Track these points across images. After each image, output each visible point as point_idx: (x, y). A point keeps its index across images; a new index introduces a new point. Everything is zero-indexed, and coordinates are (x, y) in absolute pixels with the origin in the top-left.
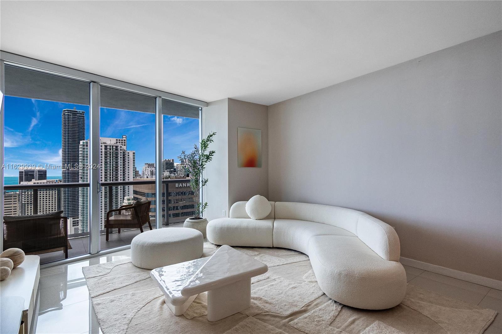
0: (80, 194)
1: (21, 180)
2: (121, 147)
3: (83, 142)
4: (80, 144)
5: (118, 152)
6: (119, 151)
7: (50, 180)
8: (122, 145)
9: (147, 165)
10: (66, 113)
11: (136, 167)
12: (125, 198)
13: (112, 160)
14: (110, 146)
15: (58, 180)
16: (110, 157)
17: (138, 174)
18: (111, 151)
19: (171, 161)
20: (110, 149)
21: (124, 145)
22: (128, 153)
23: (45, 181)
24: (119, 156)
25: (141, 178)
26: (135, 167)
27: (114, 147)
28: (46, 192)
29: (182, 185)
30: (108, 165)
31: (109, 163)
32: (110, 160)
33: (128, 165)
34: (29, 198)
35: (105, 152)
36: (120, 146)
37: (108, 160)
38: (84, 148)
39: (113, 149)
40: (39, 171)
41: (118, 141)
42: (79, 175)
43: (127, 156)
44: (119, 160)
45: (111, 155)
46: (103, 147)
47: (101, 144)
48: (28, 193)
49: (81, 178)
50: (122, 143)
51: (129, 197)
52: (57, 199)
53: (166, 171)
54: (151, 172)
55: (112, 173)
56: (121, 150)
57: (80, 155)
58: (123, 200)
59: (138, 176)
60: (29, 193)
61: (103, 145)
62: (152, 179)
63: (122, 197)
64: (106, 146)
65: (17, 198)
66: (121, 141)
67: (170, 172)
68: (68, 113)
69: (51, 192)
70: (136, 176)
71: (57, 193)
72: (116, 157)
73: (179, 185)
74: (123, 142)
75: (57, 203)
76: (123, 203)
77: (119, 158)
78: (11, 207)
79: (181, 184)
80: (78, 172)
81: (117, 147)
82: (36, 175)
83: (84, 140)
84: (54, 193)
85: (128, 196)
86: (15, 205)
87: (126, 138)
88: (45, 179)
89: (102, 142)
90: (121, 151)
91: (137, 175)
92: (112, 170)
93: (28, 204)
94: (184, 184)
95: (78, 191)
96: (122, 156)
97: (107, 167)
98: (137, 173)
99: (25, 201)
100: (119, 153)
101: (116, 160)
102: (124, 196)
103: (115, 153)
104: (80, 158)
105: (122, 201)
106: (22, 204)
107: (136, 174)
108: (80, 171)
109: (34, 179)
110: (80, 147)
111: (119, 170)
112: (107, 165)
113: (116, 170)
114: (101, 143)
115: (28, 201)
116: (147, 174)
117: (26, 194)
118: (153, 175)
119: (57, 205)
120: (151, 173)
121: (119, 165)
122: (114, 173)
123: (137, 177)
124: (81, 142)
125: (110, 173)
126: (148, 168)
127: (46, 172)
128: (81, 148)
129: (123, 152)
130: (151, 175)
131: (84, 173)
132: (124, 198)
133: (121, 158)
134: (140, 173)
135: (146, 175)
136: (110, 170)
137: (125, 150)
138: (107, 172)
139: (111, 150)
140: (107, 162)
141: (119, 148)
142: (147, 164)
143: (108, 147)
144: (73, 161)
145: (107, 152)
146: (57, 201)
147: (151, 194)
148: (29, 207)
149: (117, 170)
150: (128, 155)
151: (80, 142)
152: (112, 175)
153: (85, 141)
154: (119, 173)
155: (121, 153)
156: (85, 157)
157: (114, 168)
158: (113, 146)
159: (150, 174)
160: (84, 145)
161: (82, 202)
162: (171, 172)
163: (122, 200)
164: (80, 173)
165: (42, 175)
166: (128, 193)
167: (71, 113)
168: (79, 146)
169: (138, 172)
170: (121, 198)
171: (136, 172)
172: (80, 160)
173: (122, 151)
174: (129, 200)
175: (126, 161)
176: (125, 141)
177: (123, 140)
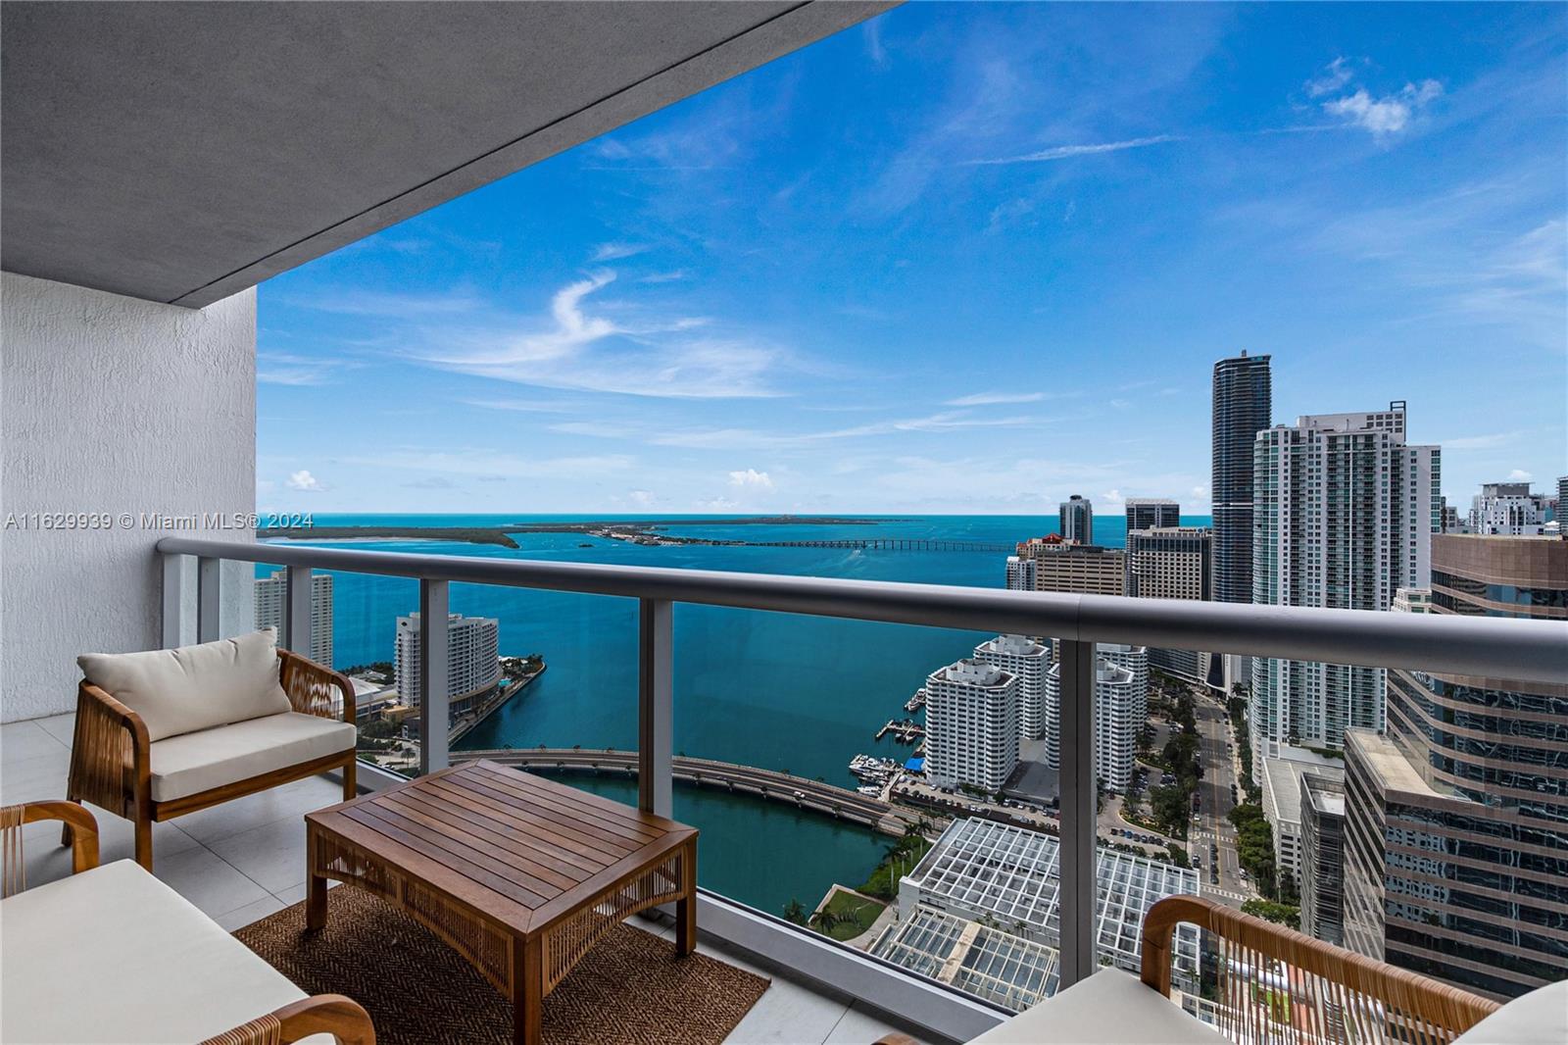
0: (1255, 567)
1: (1131, 526)
2: (1385, 437)
3: (1265, 434)
4: (1258, 439)
5: (1372, 453)
6: (1379, 449)
7: (1186, 528)
8: (1391, 430)
9: (1494, 491)
10: (1223, 368)
11: (1444, 498)
12: (1398, 590)
13: (1354, 476)
14: (1347, 437)
15: (1203, 528)
16: (1347, 470)
17: (1452, 518)
18: (1351, 451)
20: (1347, 446)
21: (1398, 430)
22: (1414, 453)
23: (1175, 530)
24: (1379, 463)
25: (1466, 532)
26: (1442, 495)
27: (1361, 440)
28: (1178, 555)
30: (1341, 492)
31: (1342, 485)
32: (1347, 477)
33: (1413, 491)
34: (1145, 564)
35: (1329, 455)
36: (1380, 434)
37: (1341, 478)
38: (1268, 450)
39: (1355, 444)
40: (1165, 508)
41: (1375, 421)
42: (1253, 518)
43: (1406, 463)
44: (1378, 478)
45: (1349, 462)
46: (1324, 444)
47: (1318, 435)
48: (1142, 554)
49: (1259, 526)
50: (1389, 424)
51: (1411, 588)
52: (1200, 572)
54: (1512, 513)
55: (1354, 513)
56: (1385, 446)
57: (1256, 468)
58: (1392, 598)
59: (1452, 525)
60: (1145, 555)
61: (1324, 437)
62: (1517, 537)
63: (1388, 587)
64: (1332, 440)
65: (1122, 561)
66: (1384, 420)
68: (1227, 367)
69: (1188, 554)
70: (1444, 525)
71: (1200, 558)
72: (1366, 469)
74: (1394, 420)
75: (1200, 582)
76: (1392, 604)
77: (1378, 470)
78: (1112, 579)
80: (1252, 510)
81: (1369, 438)
82: (1159, 516)
83: (1268, 428)
84: (1194, 558)
85: (1412, 585)
86: (1119, 577)
87: (1404, 407)
88: (1175, 526)
89: (1320, 429)
90: (1385, 450)
91: (1448, 522)
92: (1354, 506)
93: (1142, 576)
95: (1252, 559)
96: (1389, 465)
97: (1335, 498)
98: (1447, 515)
99: (1137, 571)
100: (1379, 456)
101: (1366, 476)
102: (1395, 585)
103: (1362, 456)
104: (1256, 475)
105: (1388, 598)
106: (1132, 574)
107: (1444, 518)
108: (1256, 508)
109: (1153, 524)
110: (1256, 446)
111: (1378, 506)
112: (1335, 491)
113: (1366, 505)
114: (1318, 432)
115: (1142, 571)
116: (1491, 520)
117: (1139, 555)
119: (1200, 586)
120: (1512, 518)
121: (1378, 492)
122: (1360, 514)
123: (1447, 528)
124: (1260, 435)
125: (1347, 513)
126: (1497, 500)
127: (1178, 509)
128: (1260, 449)
129: (1393, 453)
130: (1512, 523)
131: (1266, 513)
132: (1393, 592)
133: (1384, 469)
134: (1461, 517)
135: (1489, 522)
136: (1347, 506)
137: (1399, 446)
138: (1335, 512)
139: (1351, 447)
140: (1335, 483)
141: (1378, 441)
142: (1496, 485)
143: (1341, 441)
144: (1238, 484)
145: (1336, 454)
146: (1200, 577)
147: (1514, 592)
148: (1145, 583)
149: (1371, 505)
150: (1414, 461)
151: (1258, 434)
152: (1354, 521)
153: (1269, 431)
154: (1378, 514)
155: (1385, 454)
156: (1269, 472)
157: (1360, 499)
158: (1355, 437)
159: (1507, 522)
160: (1266, 442)
161: (1260, 587)
163: (1388, 594)
164: (1256, 515)
165: (1171, 515)
166: (1412, 578)
167: (1234, 366)
168: (1253, 444)
169: (1453, 511)
170: (1384, 591)
171: (1444, 511)
172: (1256, 482)
173: (1388, 450)
174: (1413, 598)
175: (1402, 479)
176: (1399, 416)
177: (1394, 417)
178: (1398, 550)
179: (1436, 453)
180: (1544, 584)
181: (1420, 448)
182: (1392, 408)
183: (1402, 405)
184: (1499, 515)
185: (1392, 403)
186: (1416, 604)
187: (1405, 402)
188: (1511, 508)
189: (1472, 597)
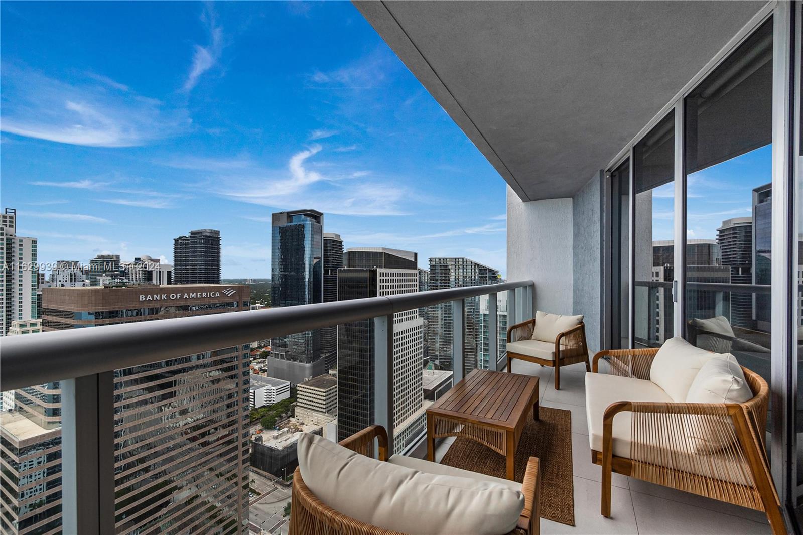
2: (3, 229)
8: (6, 225)
12: (11, 322)
17: (42, 279)
19: (115, 258)
21: (12, 226)
22: (21, 241)
29: (153, 298)
43: (16, 247)
50: (4, 222)
51: (20, 320)
53: (104, 275)
54: (71, 276)
56: (3, 235)
58: (7, 328)
59: (43, 283)
62: (74, 288)
67: (112, 276)
70: (38, 283)
73: (146, 298)
74: (8, 219)
76: (7, 332)
79: (149, 296)
85: (20, 318)
87: (15, 213)
90: (2, 237)
91: (40, 281)
94: (155, 296)
96: (6, 247)
102: (9, 320)
107: (38, 279)
116: (61, 279)
118: (75, 281)
120: (71, 279)
123: (40, 284)
129: (7, 239)
132: (8, 324)
133: (3, 249)
134: (47, 278)
135: (60, 281)
137: (11, 236)
142: (63, 261)
150: (20, 245)
155: (3, 240)
162: (114, 276)
163: (5, 326)
166: (20, 314)
169: (43, 275)
171: (38, 274)
173: (4, 237)
174: (21, 326)
175: (14, 256)
176: (11, 218)
177: (8, 217)
178: (11, 298)
179: (34, 242)
180: (100, 309)
181: (25, 238)
182: (6, 212)
183: (13, 211)
184: (65, 277)
185: (6, 209)
186: (24, 329)
187: (15, 210)
188: (71, 273)
189: (67, 319)
